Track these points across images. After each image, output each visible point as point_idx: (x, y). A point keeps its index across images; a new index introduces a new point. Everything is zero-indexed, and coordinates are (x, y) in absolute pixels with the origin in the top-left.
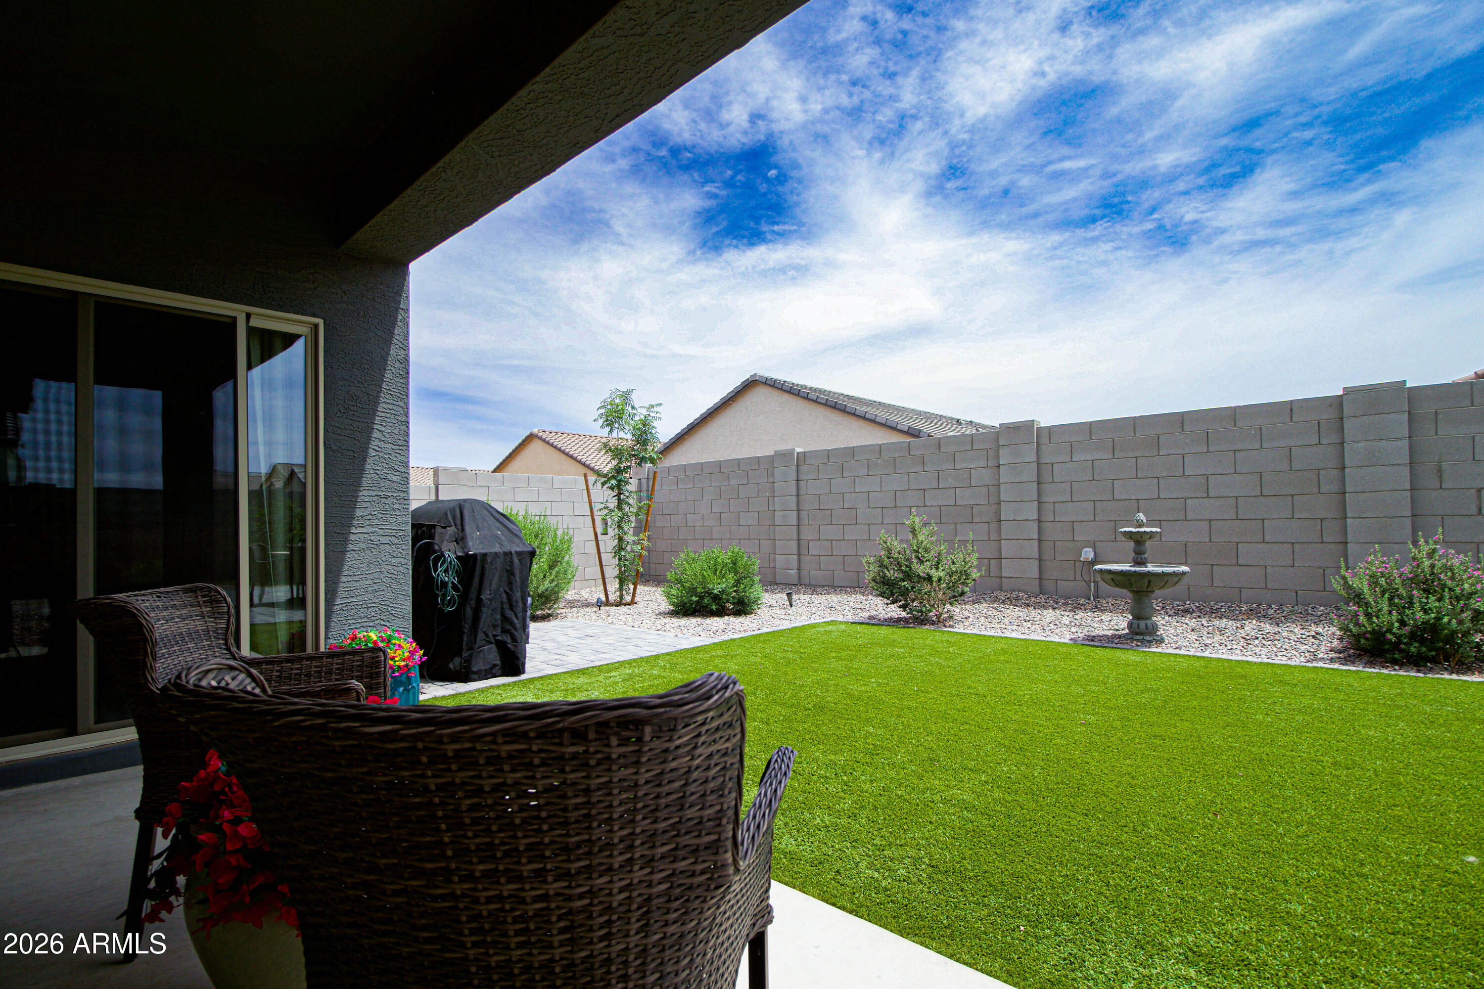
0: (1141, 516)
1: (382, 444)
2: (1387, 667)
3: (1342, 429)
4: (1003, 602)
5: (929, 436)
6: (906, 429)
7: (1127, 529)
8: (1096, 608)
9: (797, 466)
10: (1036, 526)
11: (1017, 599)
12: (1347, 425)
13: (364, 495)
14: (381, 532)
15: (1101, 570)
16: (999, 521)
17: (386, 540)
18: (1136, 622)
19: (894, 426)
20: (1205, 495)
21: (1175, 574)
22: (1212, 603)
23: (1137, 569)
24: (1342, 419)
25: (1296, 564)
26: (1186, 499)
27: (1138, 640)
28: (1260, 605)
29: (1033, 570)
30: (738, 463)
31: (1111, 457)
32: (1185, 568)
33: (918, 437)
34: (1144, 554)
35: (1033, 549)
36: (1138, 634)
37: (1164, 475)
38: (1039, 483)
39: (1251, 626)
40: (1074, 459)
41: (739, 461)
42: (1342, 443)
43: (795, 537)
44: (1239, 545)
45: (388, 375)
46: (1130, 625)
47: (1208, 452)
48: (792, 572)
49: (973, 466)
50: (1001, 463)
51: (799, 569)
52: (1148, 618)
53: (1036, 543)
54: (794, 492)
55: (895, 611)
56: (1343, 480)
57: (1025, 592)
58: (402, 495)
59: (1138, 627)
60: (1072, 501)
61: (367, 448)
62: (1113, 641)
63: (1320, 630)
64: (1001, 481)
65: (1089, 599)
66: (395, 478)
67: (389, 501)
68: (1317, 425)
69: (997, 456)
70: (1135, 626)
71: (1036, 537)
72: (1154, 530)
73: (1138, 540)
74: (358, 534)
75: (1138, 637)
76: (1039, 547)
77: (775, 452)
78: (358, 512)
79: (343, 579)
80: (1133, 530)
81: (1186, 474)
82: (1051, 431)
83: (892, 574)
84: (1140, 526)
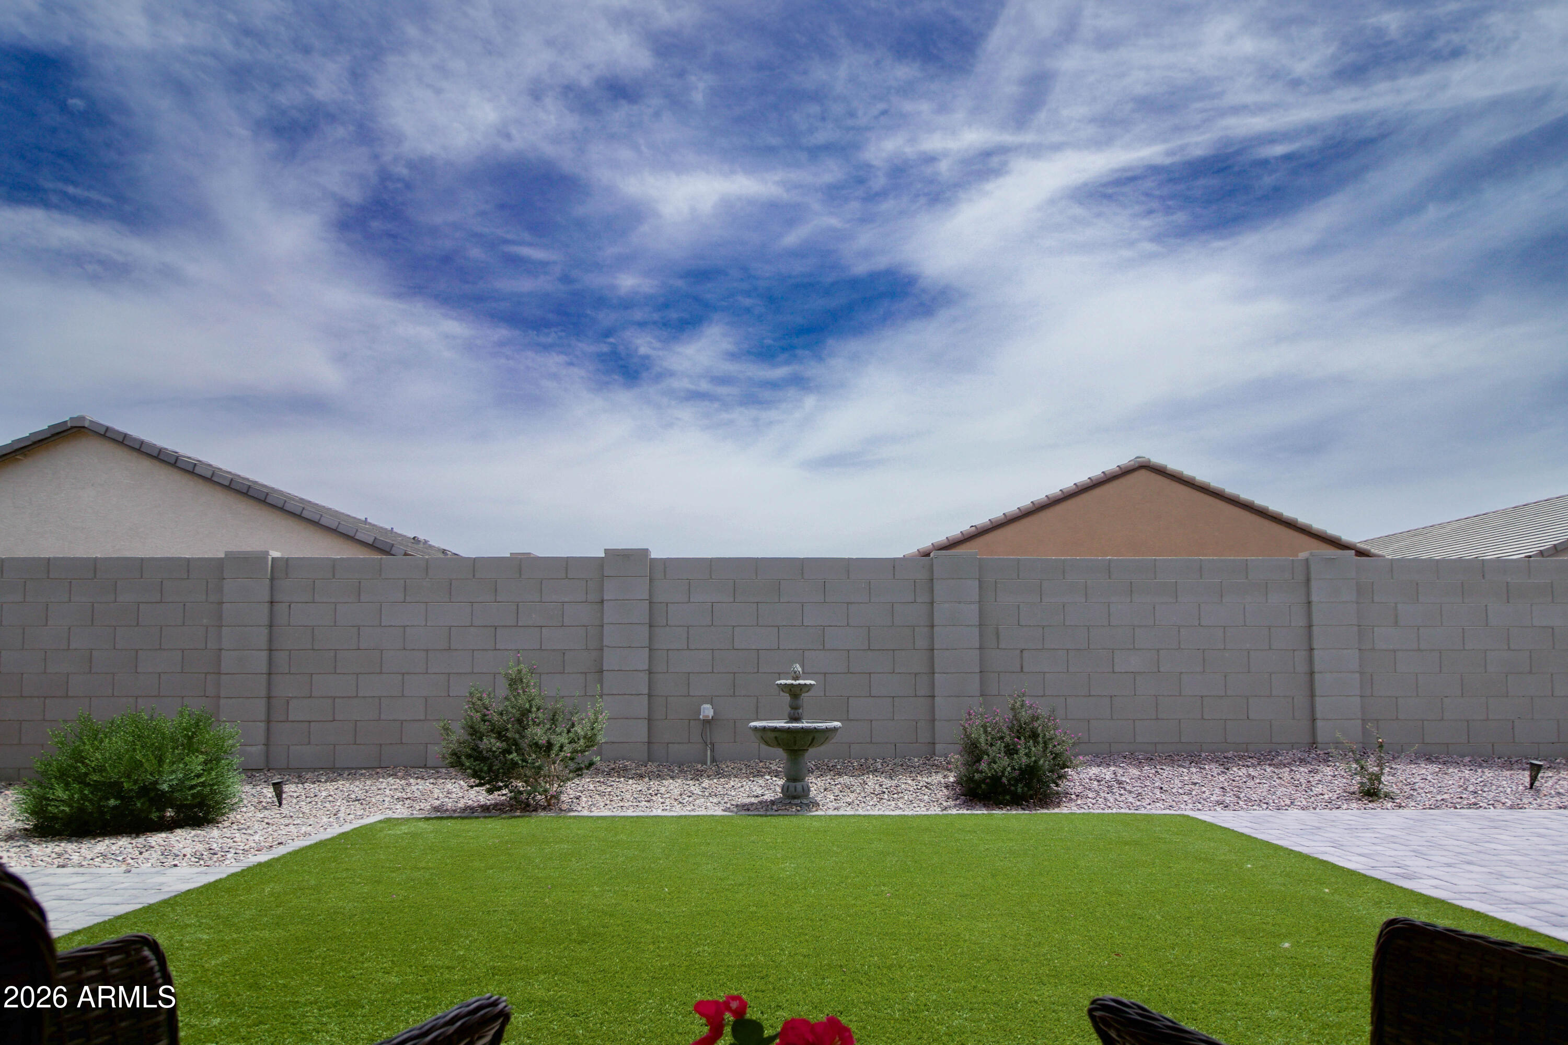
0: (799, 668)
2: (1002, 808)
3: (932, 590)
4: (609, 774)
5: (406, 554)
6: (370, 541)
7: (783, 682)
8: (719, 774)
9: (272, 579)
10: (646, 677)
11: (625, 769)
12: (937, 586)
15: (756, 728)
16: (601, 671)
18: (792, 784)
19: (351, 534)
20: (821, 647)
21: (827, 730)
22: (826, 761)
23: (790, 725)
24: (932, 580)
25: (895, 718)
26: (804, 650)
27: (796, 805)
28: (866, 759)
29: (640, 732)
30: (141, 565)
31: (731, 600)
32: (837, 724)
33: (388, 553)
34: (799, 708)
35: (641, 707)
36: (794, 797)
37: (784, 623)
38: (650, 626)
39: (872, 781)
40: (692, 600)
41: (142, 563)
42: (932, 603)
43: (263, 693)
44: (850, 699)
46: (785, 789)
47: (825, 602)
48: (254, 749)
49: (566, 600)
50: (606, 598)
51: (267, 745)
52: (803, 780)
53: (645, 700)
54: (265, 620)
55: (479, 796)
56: (932, 638)
57: (633, 761)
59: (795, 790)
60: (688, 649)
62: (767, 808)
63: (929, 780)
64: (605, 621)
65: (706, 764)
68: (913, 583)
69: (601, 590)
70: (792, 789)
71: (646, 691)
72: (808, 682)
73: (795, 692)
75: (796, 801)
76: (649, 703)
77: (227, 553)
80: (789, 682)
81: (805, 624)
82: (666, 563)
83: (491, 743)
84: (796, 678)
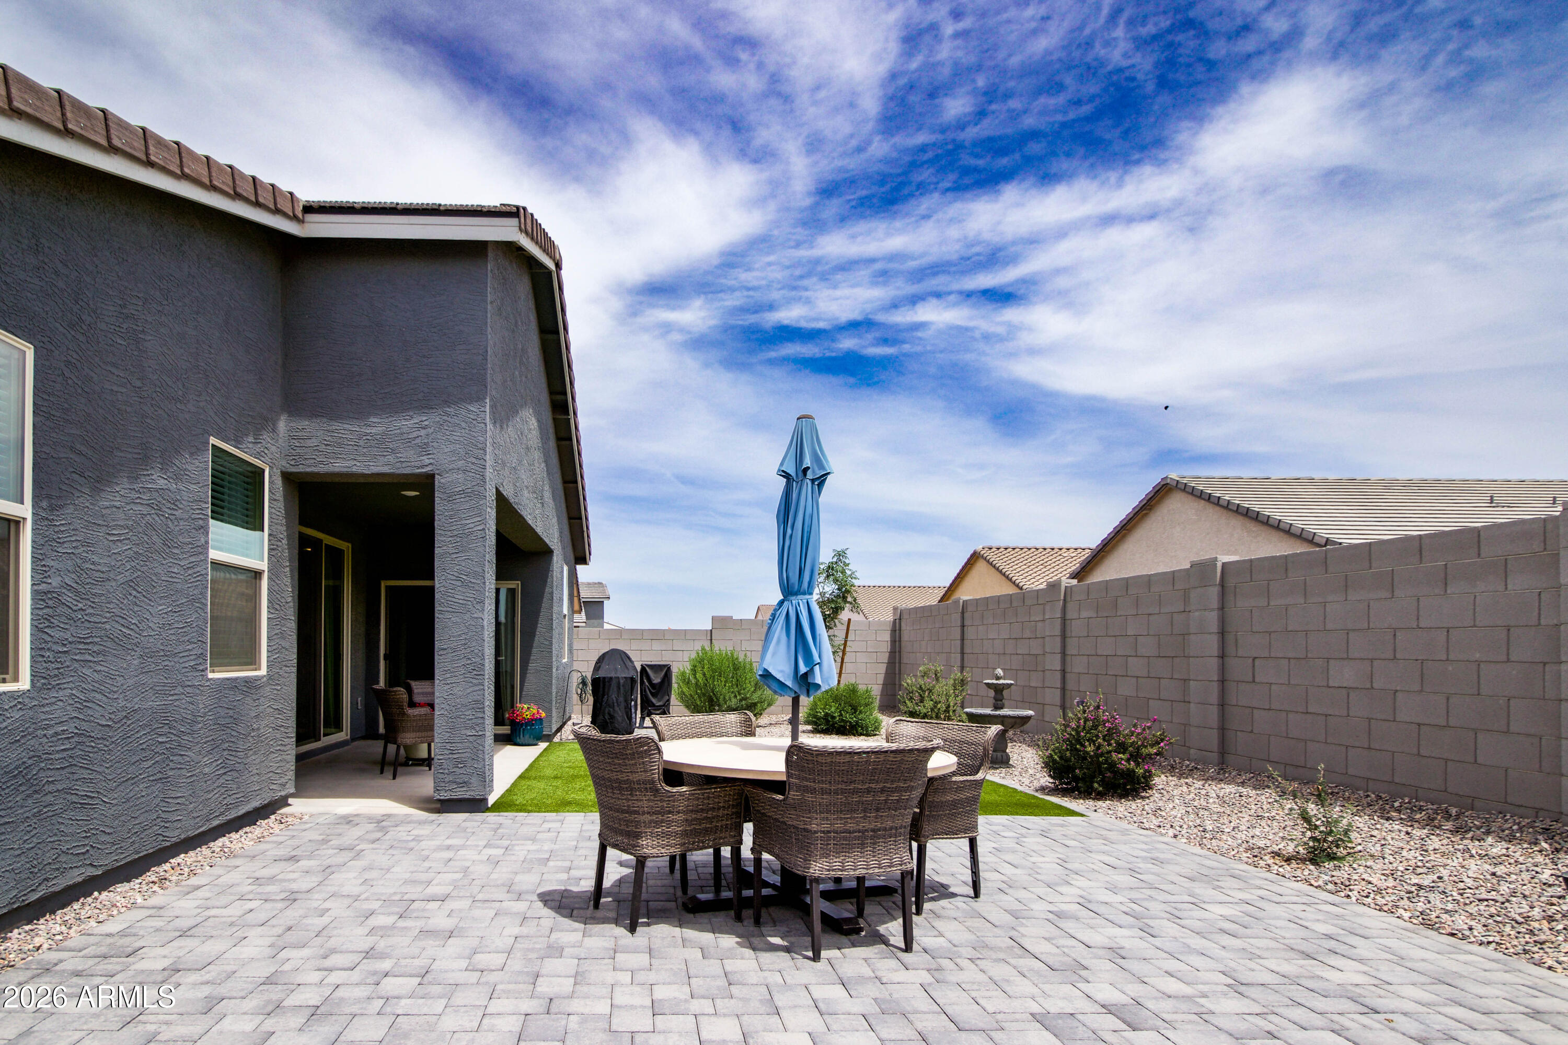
1: (541, 629)
7: (988, 682)
14: (540, 666)
17: (542, 669)
21: (1024, 717)
23: (997, 712)
45: (544, 600)
58: (549, 650)
61: (536, 631)
66: (546, 643)
67: (544, 653)
72: (1008, 682)
73: (997, 690)
78: (532, 658)
79: (526, 684)
80: (993, 682)
84: (999, 679)
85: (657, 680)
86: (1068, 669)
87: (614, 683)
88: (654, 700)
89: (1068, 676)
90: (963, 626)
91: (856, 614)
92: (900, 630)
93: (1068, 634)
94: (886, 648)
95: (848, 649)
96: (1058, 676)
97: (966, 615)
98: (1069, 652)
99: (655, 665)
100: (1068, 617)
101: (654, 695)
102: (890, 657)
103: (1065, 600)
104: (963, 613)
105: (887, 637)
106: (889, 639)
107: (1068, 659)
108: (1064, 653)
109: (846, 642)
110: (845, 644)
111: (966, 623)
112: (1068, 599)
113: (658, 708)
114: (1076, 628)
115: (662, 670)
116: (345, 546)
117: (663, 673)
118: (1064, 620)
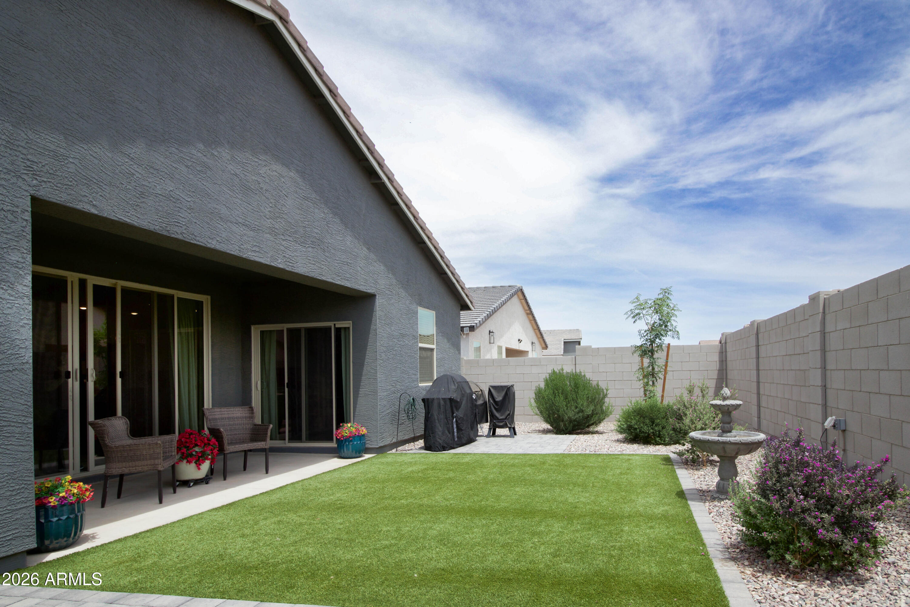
1: (369, 360)
13: (363, 378)
14: (369, 390)
17: (370, 393)
20: (887, 368)
36: (718, 492)
45: (370, 335)
47: (888, 320)
50: (810, 332)
58: (375, 377)
61: (364, 362)
64: (810, 349)
66: (373, 372)
67: (371, 380)
74: (362, 391)
78: (362, 384)
79: (358, 406)
81: (879, 344)
82: (830, 301)
85: (499, 398)
86: (828, 386)
87: (435, 404)
88: (497, 415)
89: (828, 391)
90: (758, 346)
91: (676, 339)
92: (726, 352)
93: (827, 349)
94: (716, 366)
95: (668, 369)
96: (819, 391)
97: (760, 336)
98: (829, 367)
99: (498, 386)
100: (827, 330)
101: (497, 410)
102: (718, 374)
103: (824, 312)
104: (757, 334)
105: (716, 358)
106: (718, 360)
107: (828, 373)
108: (824, 368)
109: (667, 362)
110: (666, 366)
111: (760, 344)
112: (827, 311)
113: (501, 421)
114: (834, 342)
115: (503, 390)
116: (205, 299)
117: (504, 393)
118: (823, 333)
